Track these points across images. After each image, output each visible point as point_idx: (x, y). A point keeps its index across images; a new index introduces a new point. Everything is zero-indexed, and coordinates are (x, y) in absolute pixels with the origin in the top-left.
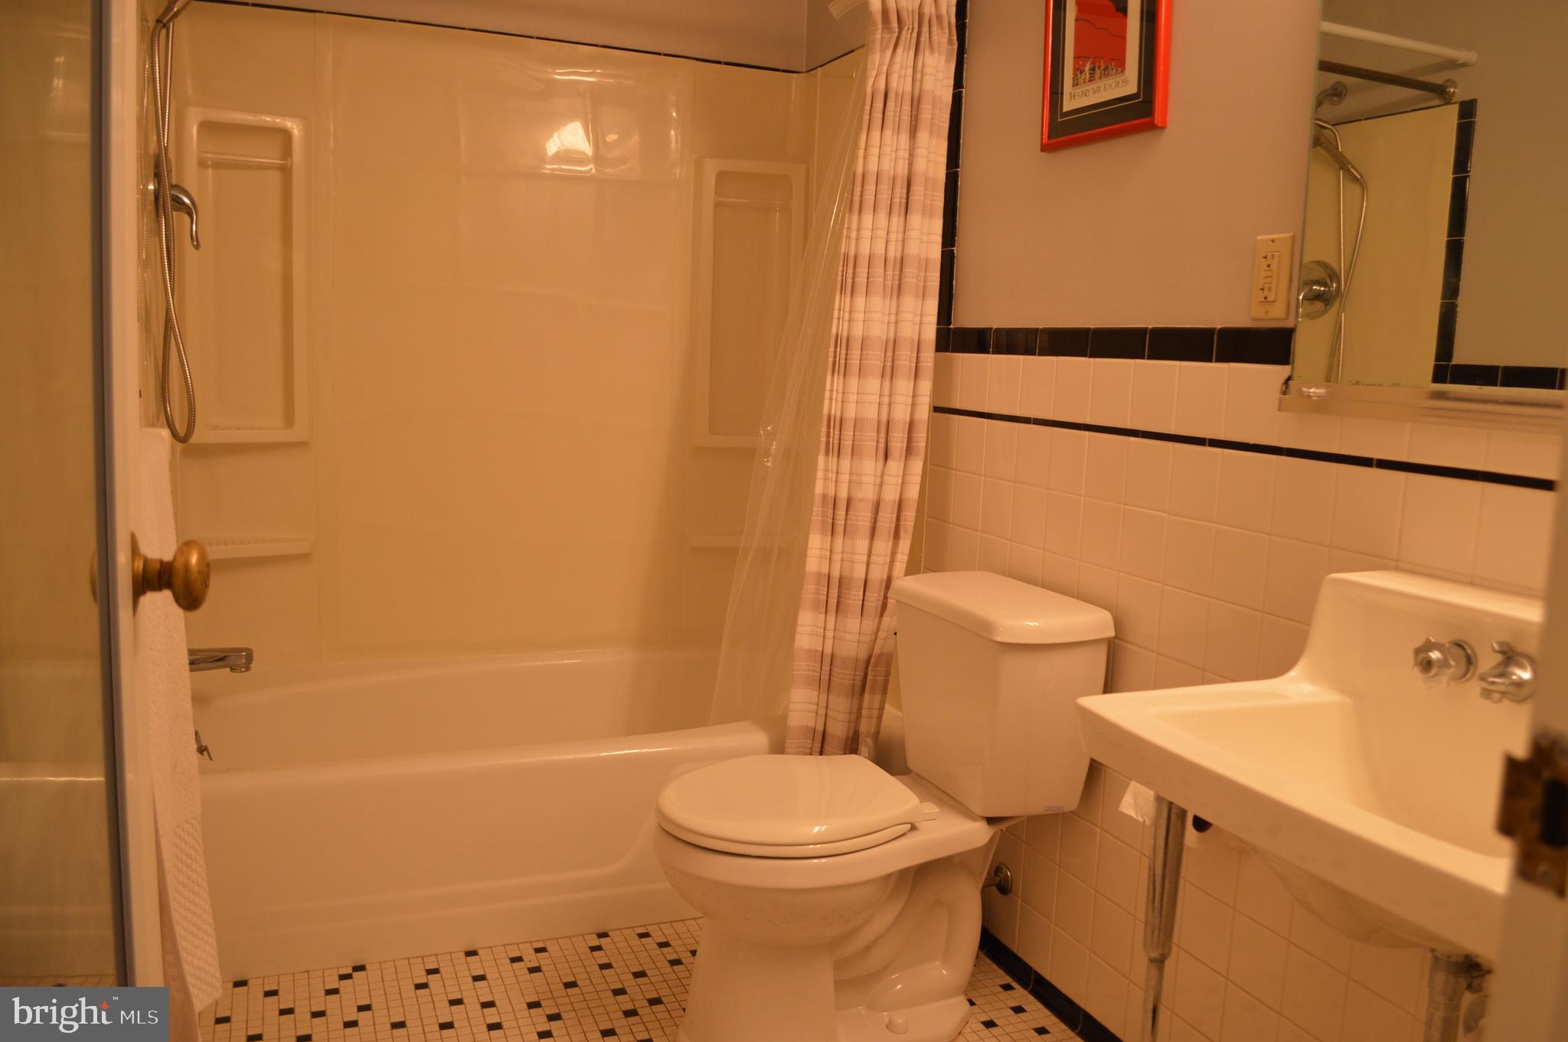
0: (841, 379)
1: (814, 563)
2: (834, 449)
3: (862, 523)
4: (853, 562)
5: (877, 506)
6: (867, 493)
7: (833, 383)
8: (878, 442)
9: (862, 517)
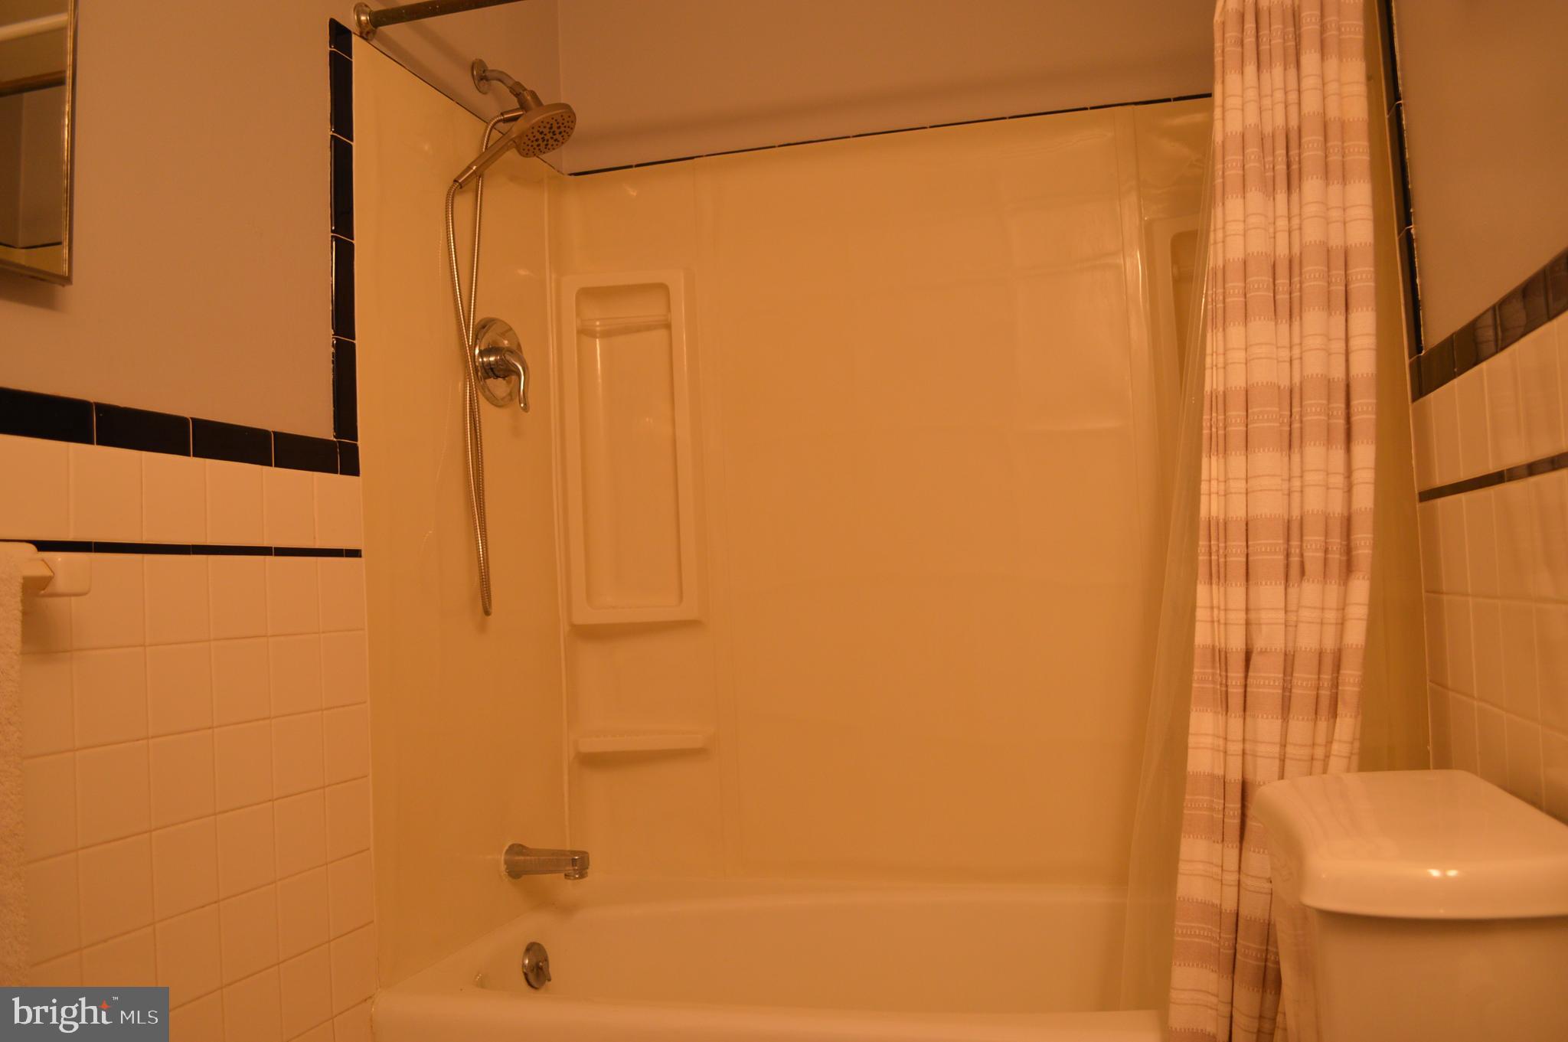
0: (1222, 461)
1: (1201, 760)
2: (1218, 575)
3: (1266, 690)
4: (1256, 756)
5: (1289, 660)
6: (1271, 638)
7: (1211, 467)
8: (1288, 555)
9: (1267, 679)
